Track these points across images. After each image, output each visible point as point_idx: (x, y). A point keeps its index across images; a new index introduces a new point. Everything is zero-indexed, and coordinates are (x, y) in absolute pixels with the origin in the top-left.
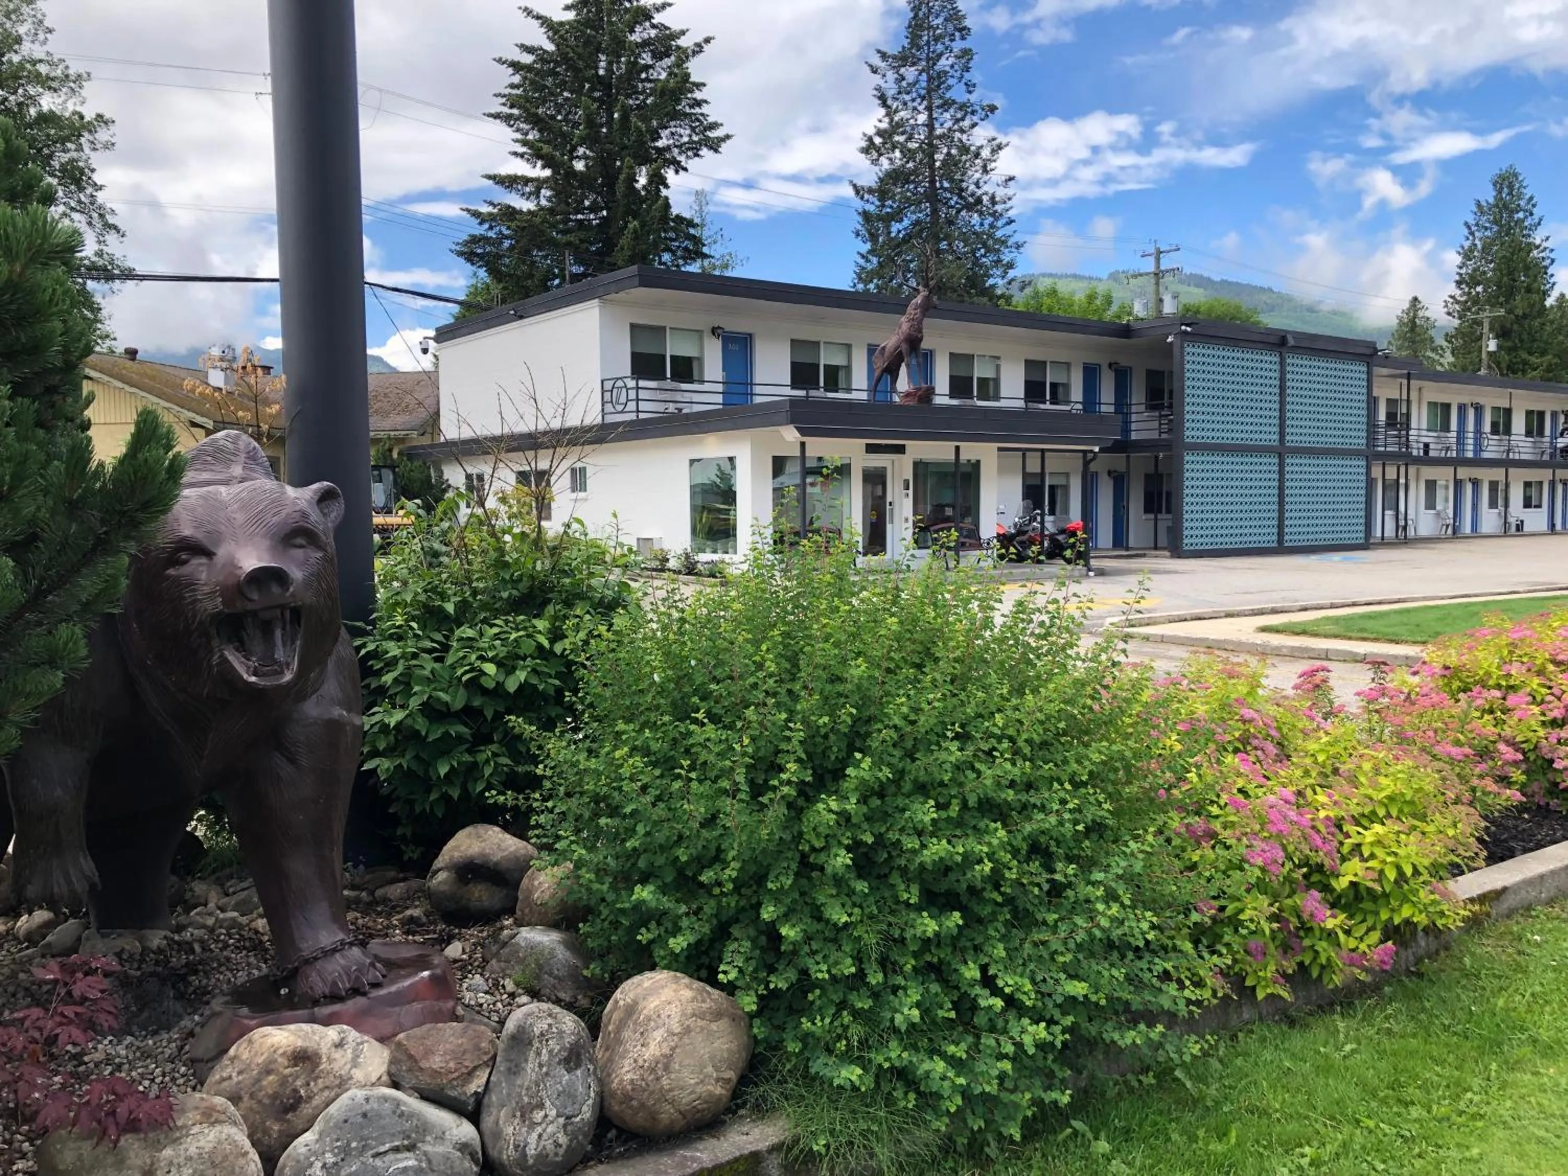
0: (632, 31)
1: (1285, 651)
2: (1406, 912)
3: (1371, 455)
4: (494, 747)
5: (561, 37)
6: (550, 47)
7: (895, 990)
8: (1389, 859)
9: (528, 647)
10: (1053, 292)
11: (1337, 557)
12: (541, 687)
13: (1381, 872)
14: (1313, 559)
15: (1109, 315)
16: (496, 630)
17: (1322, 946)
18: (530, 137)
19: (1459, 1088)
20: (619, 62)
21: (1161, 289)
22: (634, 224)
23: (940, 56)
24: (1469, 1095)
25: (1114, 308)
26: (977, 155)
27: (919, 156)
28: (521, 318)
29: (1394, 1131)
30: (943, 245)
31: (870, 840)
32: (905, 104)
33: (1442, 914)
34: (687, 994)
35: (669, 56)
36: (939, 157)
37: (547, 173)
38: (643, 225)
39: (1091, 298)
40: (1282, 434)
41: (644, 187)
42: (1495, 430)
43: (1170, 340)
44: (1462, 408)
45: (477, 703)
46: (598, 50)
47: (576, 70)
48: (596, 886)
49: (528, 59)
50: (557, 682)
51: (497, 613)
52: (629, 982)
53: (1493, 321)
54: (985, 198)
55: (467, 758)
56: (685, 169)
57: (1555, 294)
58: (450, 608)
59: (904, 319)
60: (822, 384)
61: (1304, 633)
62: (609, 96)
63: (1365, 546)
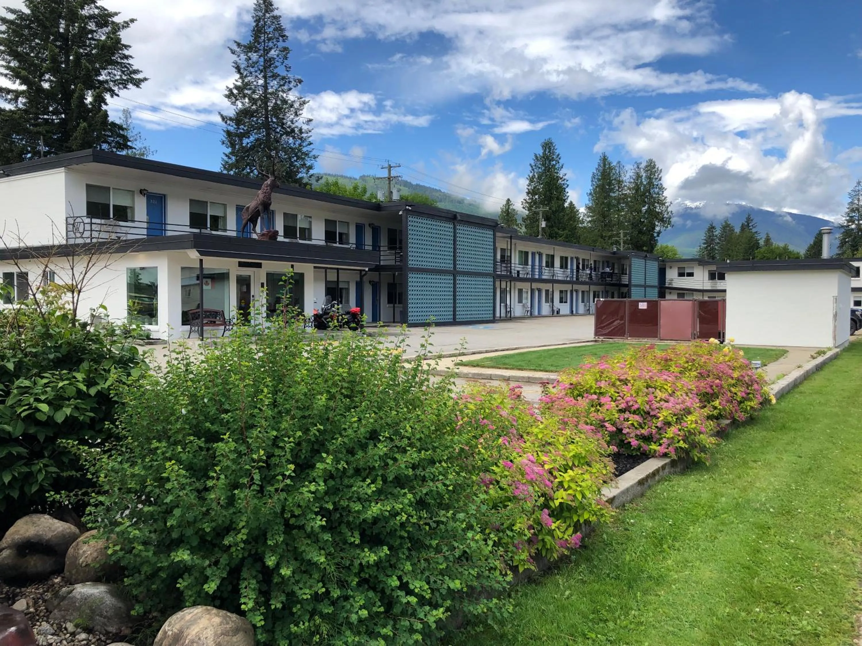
0: (82, 8)
1: (470, 375)
2: (586, 516)
3: (496, 277)
4: (45, 461)
5: (34, 6)
6: (27, 11)
7: (346, 598)
8: (579, 489)
9: (71, 391)
10: (336, 184)
11: (481, 326)
12: (81, 418)
13: (574, 496)
14: (470, 328)
15: (366, 198)
16: (45, 381)
17: (548, 538)
18: (12, 64)
19: (626, 609)
20: (73, 26)
21: (392, 186)
22: (84, 125)
23: (271, 49)
24: (633, 612)
25: (368, 195)
26: (292, 106)
27: (259, 103)
28: (8, 176)
29: (605, 638)
30: (273, 153)
31: (330, 507)
32: (251, 73)
33: (602, 515)
34: (217, 620)
35: (107, 27)
36: (271, 104)
37: (24, 88)
38: (90, 126)
39: (355, 188)
40: (455, 264)
41: (91, 103)
42: (547, 266)
43: (401, 213)
44: (533, 254)
45: (32, 431)
46: (60, 17)
47: (45, 27)
48: (144, 554)
49: (11, 17)
50: (92, 414)
51: (44, 369)
52: (174, 617)
53: (544, 212)
54: (296, 130)
55: (25, 469)
56: (118, 95)
57: (568, 201)
58: (11, 366)
59: (260, 192)
60: (209, 226)
61: (478, 366)
62: (67, 45)
63: (494, 320)
